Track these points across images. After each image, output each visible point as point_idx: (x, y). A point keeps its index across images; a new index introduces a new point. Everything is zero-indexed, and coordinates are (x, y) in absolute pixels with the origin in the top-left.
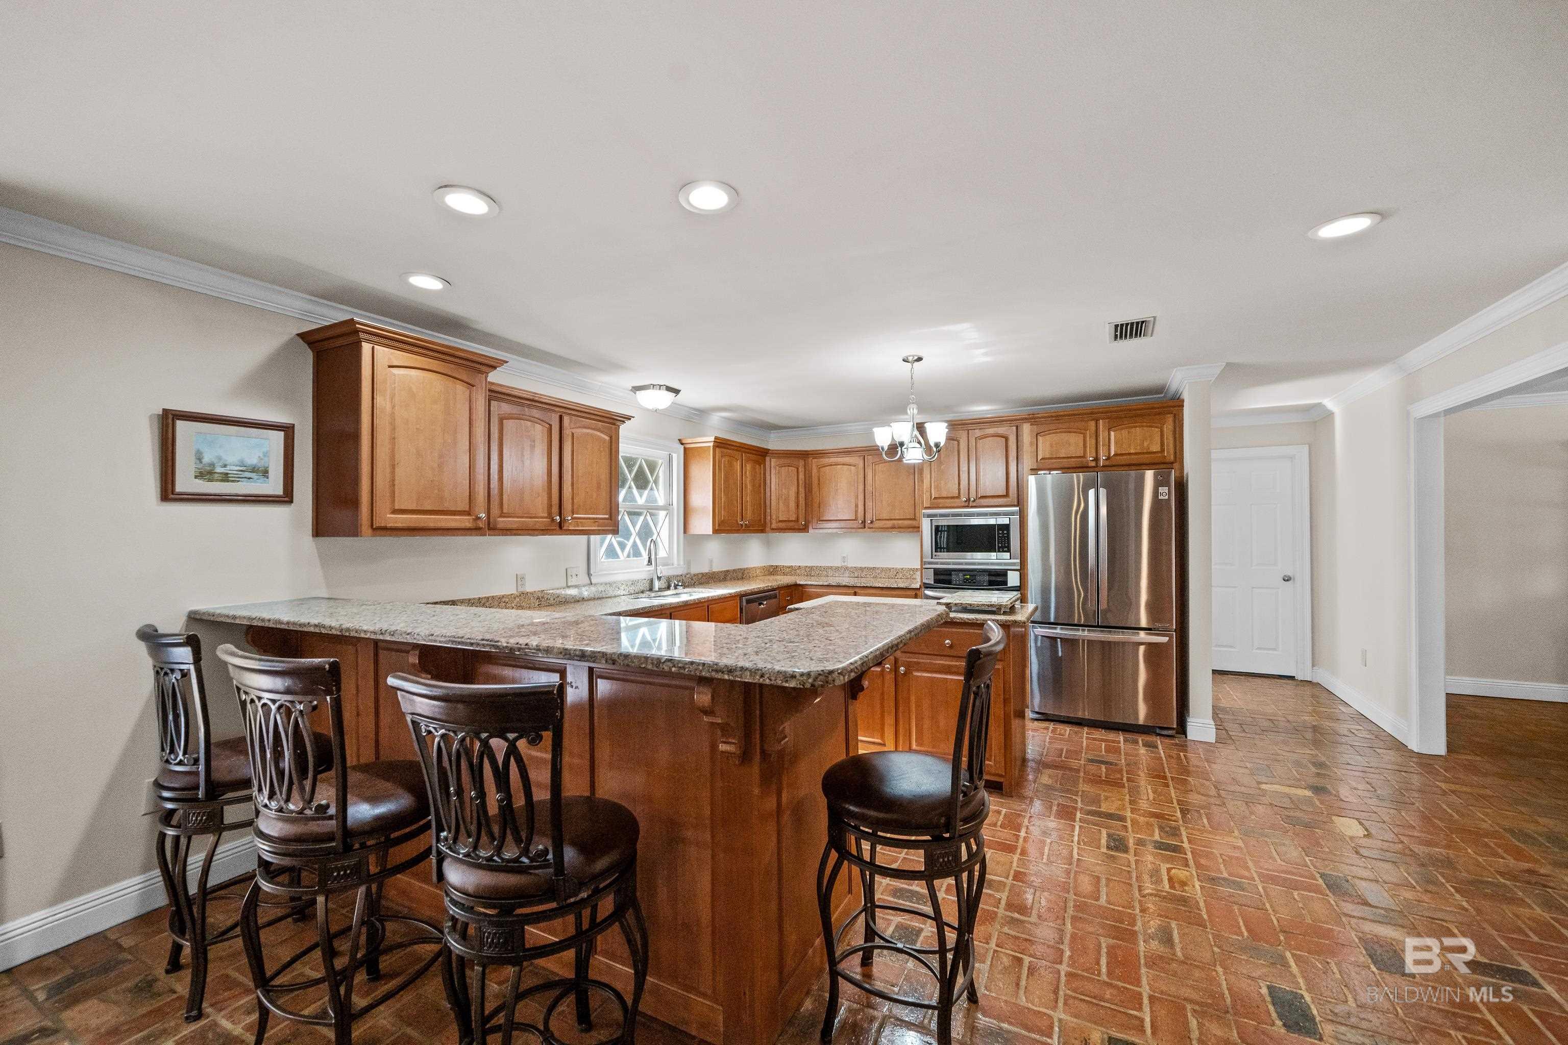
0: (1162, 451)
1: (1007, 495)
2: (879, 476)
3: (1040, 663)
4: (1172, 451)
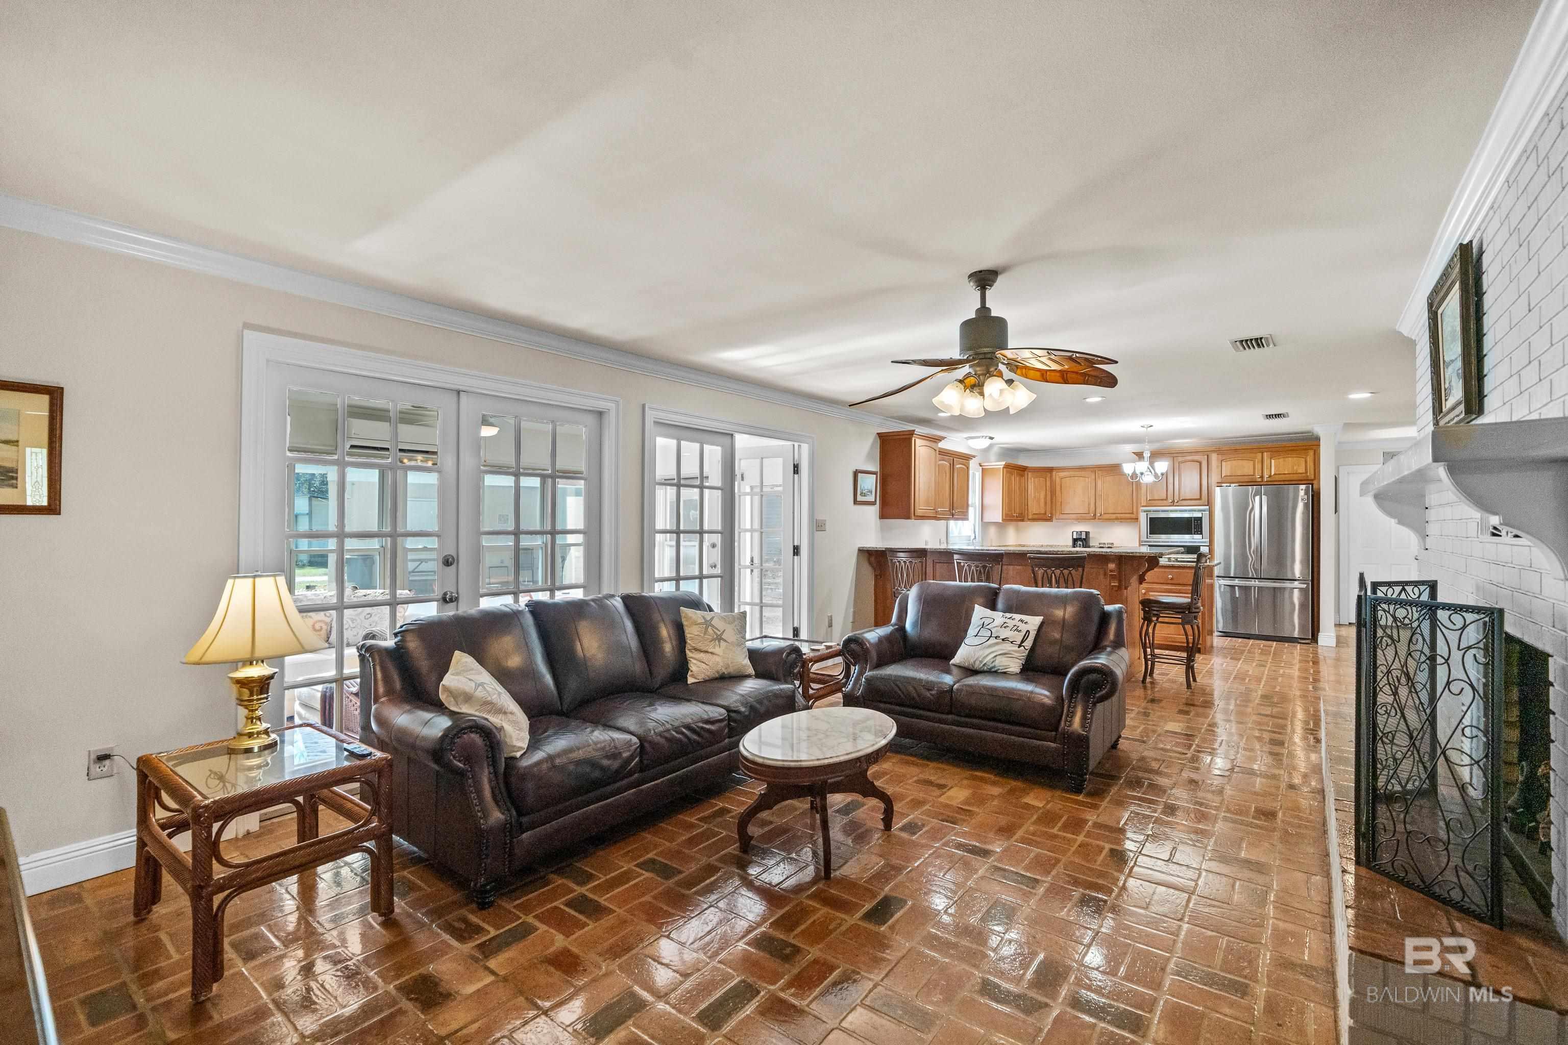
0: (1306, 472)
1: (1200, 499)
2: (1105, 484)
3: (1224, 602)
4: (1312, 472)
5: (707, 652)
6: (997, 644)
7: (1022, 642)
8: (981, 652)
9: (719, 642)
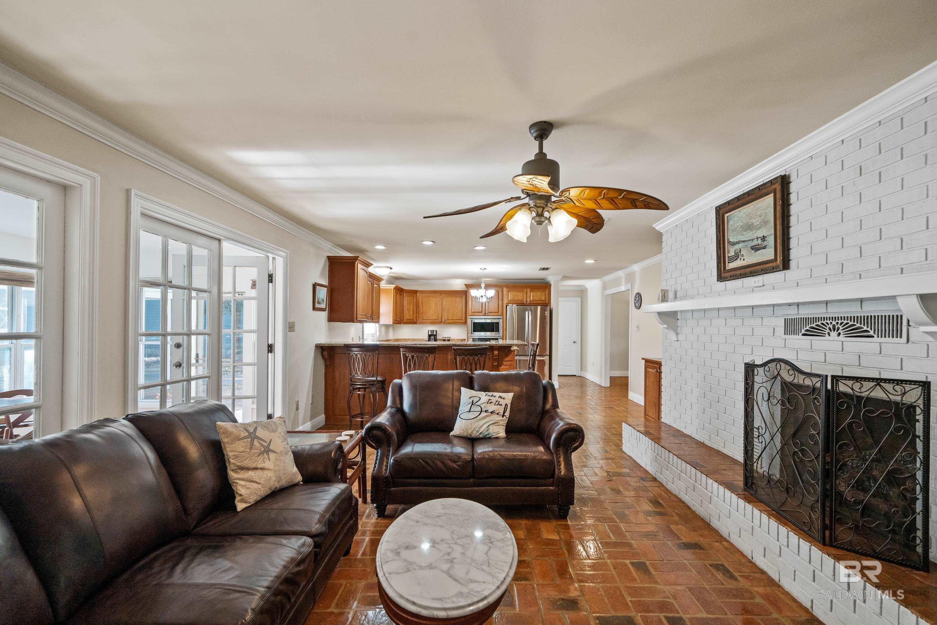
1: (498, 312)
2: (447, 302)
4: (547, 301)
5: (256, 469)
6: (487, 416)
7: (504, 413)
8: (477, 424)
9: (268, 454)
